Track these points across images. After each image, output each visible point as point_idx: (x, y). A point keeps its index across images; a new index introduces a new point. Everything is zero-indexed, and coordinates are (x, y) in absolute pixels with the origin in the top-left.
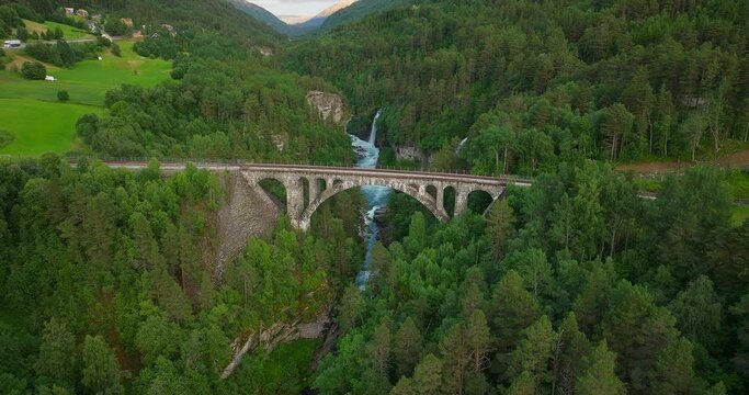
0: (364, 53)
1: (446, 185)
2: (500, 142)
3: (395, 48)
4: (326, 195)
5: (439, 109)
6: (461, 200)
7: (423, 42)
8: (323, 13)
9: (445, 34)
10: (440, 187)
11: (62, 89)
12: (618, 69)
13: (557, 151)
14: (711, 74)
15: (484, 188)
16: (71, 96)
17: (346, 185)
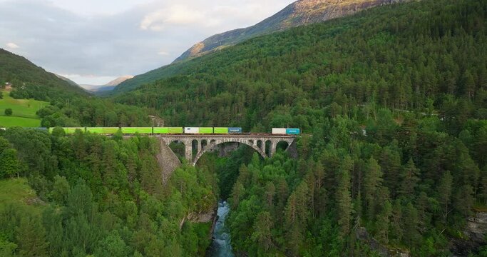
1: (267, 139)
2: (285, 122)
3: (187, 95)
4: (207, 148)
5: (228, 122)
6: (274, 146)
7: (205, 91)
8: (111, 83)
9: (217, 87)
10: (264, 140)
11: (7, 108)
12: (326, 92)
13: (311, 125)
14: (368, 89)
15: (285, 140)
16: (14, 112)
17: (217, 143)
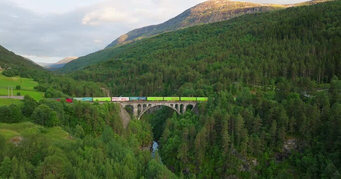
0: (108, 76)
1: (181, 104)
3: (122, 74)
4: (146, 109)
6: (185, 108)
10: (179, 104)
13: (206, 94)
15: (191, 104)
17: (152, 106)
